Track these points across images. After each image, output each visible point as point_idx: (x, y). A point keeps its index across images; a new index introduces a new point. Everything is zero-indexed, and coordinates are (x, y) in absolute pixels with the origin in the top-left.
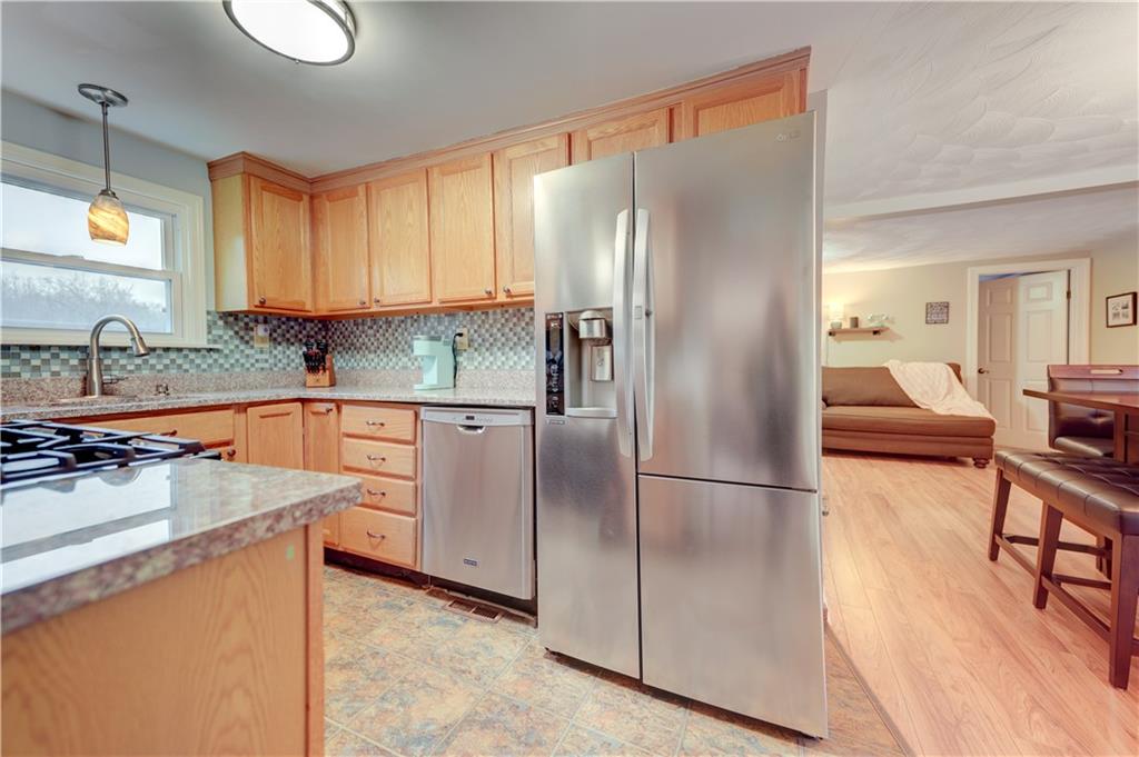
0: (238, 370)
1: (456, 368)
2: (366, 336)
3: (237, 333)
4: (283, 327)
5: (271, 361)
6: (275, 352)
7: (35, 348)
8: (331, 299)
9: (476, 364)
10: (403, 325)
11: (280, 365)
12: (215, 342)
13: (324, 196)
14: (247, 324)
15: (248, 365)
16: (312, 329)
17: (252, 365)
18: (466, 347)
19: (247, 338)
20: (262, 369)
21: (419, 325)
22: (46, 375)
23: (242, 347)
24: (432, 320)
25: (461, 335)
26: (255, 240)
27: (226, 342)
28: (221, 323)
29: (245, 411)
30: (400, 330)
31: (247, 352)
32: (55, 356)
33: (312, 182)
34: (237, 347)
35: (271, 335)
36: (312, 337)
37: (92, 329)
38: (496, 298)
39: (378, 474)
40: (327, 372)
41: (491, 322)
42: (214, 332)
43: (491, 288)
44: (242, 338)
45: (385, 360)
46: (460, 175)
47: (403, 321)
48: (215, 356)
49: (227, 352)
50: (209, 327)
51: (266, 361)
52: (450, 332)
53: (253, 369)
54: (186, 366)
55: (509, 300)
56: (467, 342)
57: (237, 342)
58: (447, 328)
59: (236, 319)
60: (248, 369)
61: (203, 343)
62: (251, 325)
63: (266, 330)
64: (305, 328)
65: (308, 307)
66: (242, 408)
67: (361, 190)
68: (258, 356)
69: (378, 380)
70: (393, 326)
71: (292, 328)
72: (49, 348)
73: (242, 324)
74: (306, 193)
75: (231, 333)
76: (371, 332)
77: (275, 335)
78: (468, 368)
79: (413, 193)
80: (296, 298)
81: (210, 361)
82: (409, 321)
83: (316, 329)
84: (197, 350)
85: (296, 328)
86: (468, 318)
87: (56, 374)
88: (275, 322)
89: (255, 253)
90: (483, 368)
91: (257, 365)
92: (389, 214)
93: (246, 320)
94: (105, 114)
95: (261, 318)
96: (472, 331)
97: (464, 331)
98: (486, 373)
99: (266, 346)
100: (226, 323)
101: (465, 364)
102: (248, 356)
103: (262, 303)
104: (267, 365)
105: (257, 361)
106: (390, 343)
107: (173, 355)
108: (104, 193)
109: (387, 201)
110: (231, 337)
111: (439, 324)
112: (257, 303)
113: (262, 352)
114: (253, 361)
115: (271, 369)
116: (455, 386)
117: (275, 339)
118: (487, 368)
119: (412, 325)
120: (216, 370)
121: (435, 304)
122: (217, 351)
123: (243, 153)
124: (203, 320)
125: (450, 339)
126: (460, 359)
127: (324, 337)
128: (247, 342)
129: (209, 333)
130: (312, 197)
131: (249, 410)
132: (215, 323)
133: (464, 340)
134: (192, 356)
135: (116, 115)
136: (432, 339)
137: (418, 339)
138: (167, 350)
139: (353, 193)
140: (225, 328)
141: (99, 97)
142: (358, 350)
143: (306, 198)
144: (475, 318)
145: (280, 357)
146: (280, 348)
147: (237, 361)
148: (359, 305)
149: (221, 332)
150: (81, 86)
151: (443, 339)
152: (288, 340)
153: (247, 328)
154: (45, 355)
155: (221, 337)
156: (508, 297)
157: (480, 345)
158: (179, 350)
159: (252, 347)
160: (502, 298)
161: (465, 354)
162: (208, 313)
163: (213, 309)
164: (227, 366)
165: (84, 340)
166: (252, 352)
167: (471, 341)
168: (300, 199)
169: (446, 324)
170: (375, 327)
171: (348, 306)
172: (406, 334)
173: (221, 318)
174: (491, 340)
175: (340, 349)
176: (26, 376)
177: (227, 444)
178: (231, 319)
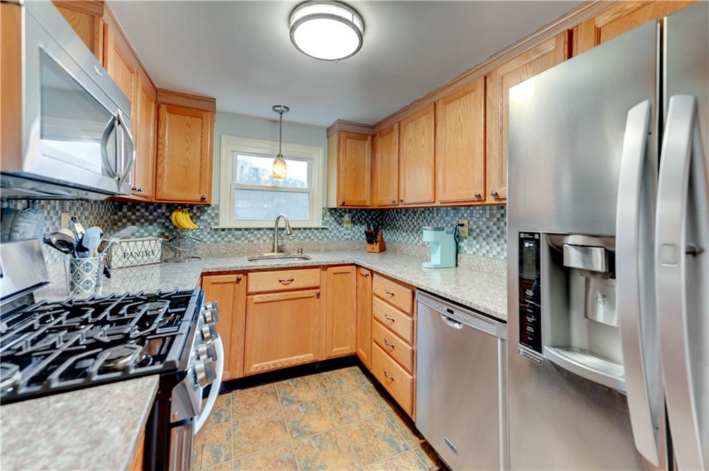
0: (335, 239)
1: (457, 252)
2: (402, 221)
3: (335, 219)
4: (359, 214)
5: (352, 234)
6: (354, 229)
7: (259, 229)
8: (379, 199)
9: (474, 250)
10: (423, 214)
11: (356, 237)
12: (325, 224)
13: (378, 135)
14: (340, 213)
15: (340, 237)
16: (374, 215)
17: (342, 237)
18: (467, 236)
19: (340, 221)
20: (347, 239)
21: (433, 215)
22: (262, 241)
23: (338, 227)
24: (442, 212)
25: (462, 225)
26: (341, 168)
27: (330, 224)
28: (328, 214)
29: (326, 269)
30: (421, 218)
31: (340, 229)
32: (265, 232)
33: (373, 127)
34: (335, 226)
35: (352, 219)
36: (374, 220)
37: (275, 219)
38: (485, 200)
39: (390, 330)
40: (378, 243)
41: (488, 216)
42: (325, 219)
43: (481, 192)
44: (338, 221)
45: (412, 238)
46: (458, 101)
47: (423, 212)
48: (325, 232)
49: (330, 229)
50: (323, 216)
51: (349, 234)
52: (454, 222)
53: (342, 239)
54: (312, 237)
55: (497, 202)
56: (467, 232)
57: (336, 224)
58: (452, 219)
59: (336, 211)
60: (340, 239)
61: (320, 226)
62: (343, 214)
63: (349, 217)
64: (370, 215)
65: (368, 204)
66: (325, 267)
67: (396, 127)
68: (345, 232)
69: (407, 251)
70: (417, 215)
71: (363, 214)
72: (263, 229)
73: (338, 214)
74: (370, 135)
75: (333, 219)
76: (404, 218)
77: (354, 219)
78: (468, 252)
79: (426, 122)
80: (362, 199)
81: (323, 235)
82: (427, 212)
83: (377, 215)
84: (318, 229)
85: (366, 214)
86: (469, 212)
87: (265, 241)
88: (355, 212)
89: (341, 175)
90: (481, 254)
91: (345, 237)
92: (410, 141)
93: (340, 211)
94: (281, 117)
95: (347, 211)
96: (471, 223)
97: (465, 222)
98: (483, 259)
99: (349, 226)
100: (331, 213)
101: (465, 249)
102: (340, 232)
103: (344, 203)
104: (349, 237)
105: (345, 234)
106: (415, 227)
107: (307, 232)
108: (278, 156)
109: (410, 132)
110: (333, 221)
111: (447, 215)
112: (341, 204)
113: (347, 229)
114: (343, 234)
115: (351, 239)
116: (457, 266)
117: (354, 222)
118: (484, 254)
119: (429, 215)
120: (325, 239)
121: (437, 204)
122: (326, 229)
123: (338, 120)
124: (321, 211)
125: (452, 229)
126: (461, 244)
127: (381, 220)
128: (340, 224)
129: (323, 219)
130: (373, 137)
131: (328, 269)
132: (326, 214)
133: (465, 229)
134: (315, 232)
135: (286, 116)
136: (437, 229)
137: (426, 229)
138: (305, 229)
139: (392, 130)
140: (330, 216)
141: (279, 110)
142: (397, 228)
143: (369, 138)
144: (474, 212)
145: (356, 232)
146: (356, 227)
147: (335, 234)
148: (391, 203)
149: (328, 219)
150: (274, 107)
151: (446, 229)
152: (361, 222)
153: (341, 216)
154: (262, 232)
155: (328, 221)
156: (496, 199)
157: (477, 235)
158: (310, 229)
159: (343, 226)
160: (490, 200)
161: (465, 241)
162: (323, 208)
163: (325, 206)
164: (330, 237)
165: (273, 226)
166: (343, 229)
167: (471, 231)
168: (366, 139)
169: (452, 215)
170: (407, 215)
171: (386, 204)
172: (425, 221)
173: (329, 211)
174: (488, 231)
175: (389, 227)
176: (255, 241)
177: (317, 288)
178: (333, 211)
